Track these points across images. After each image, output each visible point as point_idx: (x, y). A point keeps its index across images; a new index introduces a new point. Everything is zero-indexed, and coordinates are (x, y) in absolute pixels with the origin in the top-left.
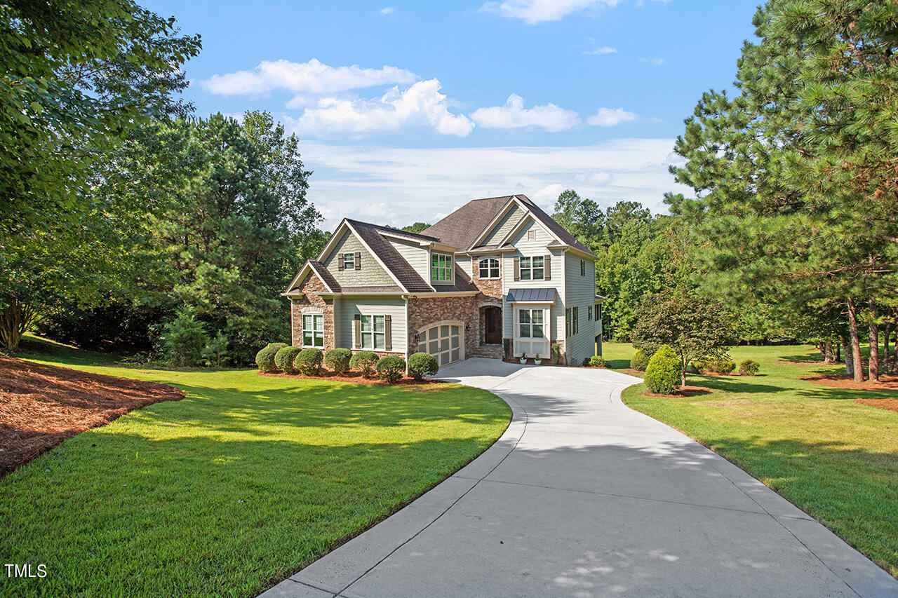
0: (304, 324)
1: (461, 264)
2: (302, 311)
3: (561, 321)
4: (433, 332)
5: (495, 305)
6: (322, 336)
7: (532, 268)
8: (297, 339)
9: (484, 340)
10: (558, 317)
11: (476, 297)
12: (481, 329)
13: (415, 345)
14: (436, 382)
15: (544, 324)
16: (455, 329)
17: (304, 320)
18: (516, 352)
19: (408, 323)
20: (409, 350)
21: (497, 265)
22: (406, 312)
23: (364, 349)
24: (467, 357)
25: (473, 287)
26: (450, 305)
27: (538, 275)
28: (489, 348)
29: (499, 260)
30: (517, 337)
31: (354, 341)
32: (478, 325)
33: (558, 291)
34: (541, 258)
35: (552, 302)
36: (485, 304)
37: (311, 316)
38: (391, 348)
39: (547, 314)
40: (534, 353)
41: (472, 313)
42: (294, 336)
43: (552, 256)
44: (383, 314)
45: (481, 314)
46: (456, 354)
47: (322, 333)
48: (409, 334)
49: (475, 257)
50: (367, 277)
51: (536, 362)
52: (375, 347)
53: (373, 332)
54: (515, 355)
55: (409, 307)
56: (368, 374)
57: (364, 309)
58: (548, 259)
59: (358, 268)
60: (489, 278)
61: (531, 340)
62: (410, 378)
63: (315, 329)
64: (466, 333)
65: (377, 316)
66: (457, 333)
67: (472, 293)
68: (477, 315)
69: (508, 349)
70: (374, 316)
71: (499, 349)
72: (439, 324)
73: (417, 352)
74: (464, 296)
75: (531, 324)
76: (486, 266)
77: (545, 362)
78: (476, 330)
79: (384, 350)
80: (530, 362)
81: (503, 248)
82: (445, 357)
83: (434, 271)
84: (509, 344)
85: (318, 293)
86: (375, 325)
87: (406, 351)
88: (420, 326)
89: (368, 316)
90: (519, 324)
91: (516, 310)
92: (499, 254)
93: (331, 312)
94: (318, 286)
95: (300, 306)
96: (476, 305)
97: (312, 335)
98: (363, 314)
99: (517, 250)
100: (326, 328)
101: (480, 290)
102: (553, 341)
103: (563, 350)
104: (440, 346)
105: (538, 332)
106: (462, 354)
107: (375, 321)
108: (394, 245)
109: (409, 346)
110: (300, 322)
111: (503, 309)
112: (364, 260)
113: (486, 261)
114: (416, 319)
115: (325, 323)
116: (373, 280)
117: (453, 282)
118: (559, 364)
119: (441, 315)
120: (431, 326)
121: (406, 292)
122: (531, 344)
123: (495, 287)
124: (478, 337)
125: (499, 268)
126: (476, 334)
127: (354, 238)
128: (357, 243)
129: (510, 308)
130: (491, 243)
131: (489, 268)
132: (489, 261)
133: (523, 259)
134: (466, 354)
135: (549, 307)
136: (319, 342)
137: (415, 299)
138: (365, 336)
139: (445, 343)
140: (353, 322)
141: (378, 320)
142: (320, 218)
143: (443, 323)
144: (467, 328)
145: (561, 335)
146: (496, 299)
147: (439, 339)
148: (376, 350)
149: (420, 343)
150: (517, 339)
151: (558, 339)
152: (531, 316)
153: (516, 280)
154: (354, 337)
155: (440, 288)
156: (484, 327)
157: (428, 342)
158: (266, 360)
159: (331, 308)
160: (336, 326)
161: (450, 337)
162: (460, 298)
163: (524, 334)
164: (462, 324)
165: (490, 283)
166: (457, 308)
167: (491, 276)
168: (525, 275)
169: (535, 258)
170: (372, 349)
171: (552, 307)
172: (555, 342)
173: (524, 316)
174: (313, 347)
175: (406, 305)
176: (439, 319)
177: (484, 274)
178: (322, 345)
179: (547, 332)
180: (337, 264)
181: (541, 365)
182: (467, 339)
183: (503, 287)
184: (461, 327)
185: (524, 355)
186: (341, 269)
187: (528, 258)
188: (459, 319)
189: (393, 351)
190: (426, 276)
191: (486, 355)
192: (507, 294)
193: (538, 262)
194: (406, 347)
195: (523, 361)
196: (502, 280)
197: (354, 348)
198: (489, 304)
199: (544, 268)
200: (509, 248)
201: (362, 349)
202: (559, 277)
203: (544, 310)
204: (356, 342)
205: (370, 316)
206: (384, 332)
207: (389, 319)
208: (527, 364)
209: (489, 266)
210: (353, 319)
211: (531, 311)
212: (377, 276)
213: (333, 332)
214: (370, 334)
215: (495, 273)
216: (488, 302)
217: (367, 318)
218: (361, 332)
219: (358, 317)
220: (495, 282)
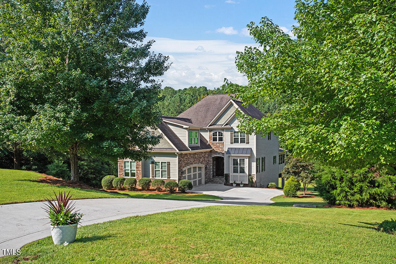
0: (125, 166)
1: (203, 134)
3: (254, 165)
4: (189, 170)
5: (221, 156)
6: (135, 172)
7: (239, 137)
8: (121, 173)
9: (215, 175)
10: (252, 163)
11: (210, 152)
12: (213, 168)
13: (181, 176)
14: (192, 193)
15: (245, 166)
16: (200, 168)
17: (125, 164)
18: (231, 180)
19: (178, 166)
20: (179, 178)
21: (222, 135)
22: (177, 160)
23: (156, 178)
24: (206, 183)
25: (209, 146)
26: (197, 156)
27: (243, 141)
28: (217, 179)
29: (223, 132)
30: (231, 173)
31: (151, 174)
32: (212, 167)
33: (252, 149)
35: (249, 155)
36: (216, 156)
37: (129, 162)
38: (170, 177)
39: (247, 161)
40: (240, 181)
41: (208, 160)
42: (119, 172)
44: (166, 161)
45: (213, 161)
46: (200, 182)
47: (135, 170)
48: (179, 171)
49: (211, 130)
51: (241, 185)
52: (162, 177)
53: (161, 170)
54: (230, 182)
55: (179, 158)
56: (159, 190)
57: (156, 159)
60: (218, 142)
61: (239, 174)
62: (179, 191)
63: (131, 168)
64: (205, 170)
65: (163, 162)
66: (201, 171)
67: (208, 150)
68: (211, 161)
69: (227, 179)
70: (161, 162)
71: (223, 179)
72: (192, 166)
73: (182, 179)
74: (204, 151)
75: (239, 166)
76: (216, 135)
77: (245, 186)
78: (211, 169)
79: (166, 178)
80: (238, 185)
81: (225, 127)
82: (195, 182)
83: (190, 140)
84: (227, 176)
86: (162, 167)
87: (177, 179)
88: (183, 167)
89: (158, 162)
90: (233, 166)
91: (231, 159)
92: (223, 129)
96: (211, 156)
97: (129, 171)
98: (156, 161)
99: (232, 128)
100: (137, 168)
101: (213, 148)
102: (250, 175)
103: (255, 180)
104: (192, 177)
105: (242, 171)
106: (203, 181)
107: (162, 165)
108: (170, 126)
109: (179, 176)
110: (123, 165)
111: (225, 158)
113: (216, 133)
114: (182, 164)
115: (136, 165)
117: (199, 145)
118: (252, 186)
119: (193, 162)
120: (188, 167)
121: (178, 151)
122: (239, 176)
123: (221, 146)
124: (212, 173)
125: (223, 137)
126: (210, 171)
129: (228, 158)
130: (219, 123)
131: (218, 137)
132: (218, 133)
133: (235, 132)
134: (205, 181)
136: (133, 175)
137: (182, 154)
138: (157, 172)
139: (195, 175)
140: (151, 165)
143: (194, 165)
144: (206, 168)
145: (254, 172)
146: (221, 153)
147: (192, 174)
148: (163, 178)
149: (183, 175)
150: (232, 174)
151: (252, 174)
152: (239, 162)
153: (231, 143)
154: (151, 172)
155: (193, 148)
156: (215, 167)
157: (187, 175)
158: (108, 183)
160: (142, 167)
161: (197, 172)
162: (202, 153)
163: (235, 171)
164: (203, 166)
165: (218, 144)
166: (201, 158)
167: (219, 141)
168: (236, 141)
170: (160, 178)
171: (249, 158)
172: (251, 175)
173: (235, 162)
174: (130, 177)
175: (177, 157)
176: (192, 164)
177: (215, 139)
178: (135, 176)
179: (247, 171)
181: (243, 187)
182: (206, 174)
183: (225, 146)
184: (203, 167)
185: (235, 182)
187: (238, 132)
188: (202, 163)
189: (171, 179)
190: (186, 143)
191: (215, 182)
192: (226, 151)
193: (242, 134)
194: (177, 177)
195: (234, 185)
196: (224, 143)
197: (151, 178)
198: (218, 155)
199: (245, 137)
200: (228, 127)
201: (155, 178)
202: (253, 142)
203: (245, 159)
204: (152, 175)
205: (159, 162)
206: (166, 170)
207: (169, 164)
208: (236, 186)
209: (218, 135)
210: (150, 164)
211: (239, 159)
212: (163, 143)
213: (141, 170)
214: (160, 171)
215: (221, 139)
216: (217, 154)
217: (158, 163)
218: (155, 170)
219: (153, 163)
220: (221, 144)
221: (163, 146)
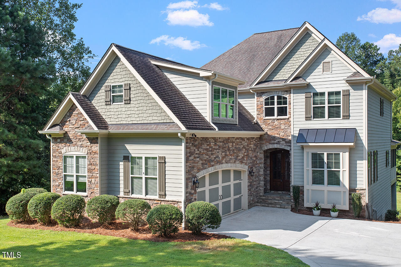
0: (65, 167)
1: (244, 102)
2: (63, 151)
3: (363, 166)
4: (214, 177)
5: (283, 147)
6: (86, 180)
7: (326, 105)
8: (57, 183)
9: (269, 187)
10: (358, 162)
11: (260, 138)
12: (265, 175)
13: (193, 192)
14: (219, 237)
15: (341, 170)
16: (238, 173)
17: (65, 162)
18: (308, 202)
19: (186, 166)
20: (186, 198)
21: (285, 103)
22: (183, 152)
23: (133, 196)
24: (250, 205)
25: (256, 127)
26: (233, 146)
27: (334, 113)
28: (275, 196)
29: (287, 96)
30: (308, 184)
31: (122, 186)
32: (262, 170)
33: (359, 131)
34: (338, 93)
35: (352, 144)
36: (271, 146)
37: (73, 157)
38: (165, 195)
39: (345, 157)
40: (328, 203)
41: (255, 157)
42: (54, 180)
43: (352, 91)
44: (157, 156)
45: (266, 157)
46: (238, 202)
47: (85, 177)
48: (187, 179)
49: (260, 93)
50: (137, 112)
51: (332, 213)
52: (147, 194)
53: (144, 176)
54: (306, 205)
55: (187, 148)
56: (136, 226)
57: (134, 150)
58: (347, 94)
59: (128, 101)
60: (276, 117)
61: (326, 188)
62: (187, 231)
63: (77, 171)
64: (249, 178)
65: (149, 158)
66: (240, 179)
67: (255, 134)
68: (261, 159)
69: (298, 198)
70: (146, 159)
71: (287, 197)
72: (220, 168)
73: (195, 200)
74: (248, 137)
75: (326, 169)
76: (273, 103)
77: (343, 214)
78: (260, 175)
79: (157, 197)
80: (325, 213)
81: (294, 83)
82: (226, 205)
83: (215, 108)
84: (299, 192)
85: (82, 130)
86: (146, 169)
87: (182, 199)
88: (199, 170)
89: (138, 158)
90: (311, 169)
91: (308, 153)
92: (288, 90)
93: (95, 153)
94: (82, 122)
95: (60, 145)
96: (261, 148)
97: (74, 179)
98: (133, 155)
99: (309, 86)
100: (90, 171)
101: (266, 130)
102: (352, 190)
103: (365, 200)
104: (220, 193)
105: (334, 179)
106: (245, 201)
107: (146, 164)
108: (169, 76)
109: (186, 193)
110: (61, 164)
111: (292, 153)
112: (134, 92)
113: (273, 98)
114: (194, 162)
115: (89, 165)
116: (145, 115)
117: (236, 121)
118: (360, 217)
119: (223, 158)
120: (211, 170)
121: (183, 128)
122: (326, 192)
123: (283, 127)
124: (262, 183)
125: (287, 105)
126: (260, 180)
127: (123, 67)
128: (127, 72)
129: (301, 151)
130: (278, 77)
131: (276, 106)
132: (276, 97)
133: (316, 94)
134: (249, 202)
135: (348, 150)
136: (82, 187)
137: (194, 138)
138: (135, 180)
139: (226, 189)
140: (122, 165)
141: (150, 162)
142: (89, 55)
143: (225, 167)
144: (250, 173)
145: (362, 182)
146: (284, 140)
147: (220, 185)
148: (148, 197)
149: (199, 190)
150: (309, 187)
151: (358, 187)
152: (326, 160)
153: (308, 118)
154: (122, 182)
155: (222, 126)
156: (268, 172)
157: (207, 188)
158: (17, 208)
159: (96, 148)
160: (101, 169)
161: (232, 183)
162: (243, 139)
163: (317, 180)
164: (244, 168)
165: (276, 123)
166: (240, 150)
167: (278, 115)
168: (318, 113)
169: (330, 94)
170: (143, 196)
171: (351, 150)
172: (355, 190)
173: (317, 160)
174: (74, 193)
175: (183, 144)
176: (220, 163)
177: (269, 112)
178: (85, 191)
179: (345, 179)
180: (104, 97)
181: (339, 217)
182: (250, 186)
183: (292, 126)
184: (244, 171)
185: (317, 205)
186: (108, 103)
187: (322, 94)
188: (242, 162)
189: (167, 198)
190: (206, 113)
191: (271, 204)
192: (297, 135)
193: (333, 98)
194: (183, 194)
195: (316, 212)
196: (291, 119)
197: (122, 194)
198: (276, 146)
199: (341, 105)
200: (300, 82)
201: (131, 196)
202: (360, 114)
203: (341, 154)
204: (125, 188)
205: (141, 158)
206: (157, 177)
207: (163, 161)
208: (320, 215)
209: (276, 103)
210: (122, 161)
211: (325, 154)
212: (150, 111)
213: (98, 175)
214: (141, 178)
215: (283, 111)
216: (274, 143)
217: (137, 160)
218: (131, 176)
219: (127, 158)
220: (282, 122)
221: (150, 118)
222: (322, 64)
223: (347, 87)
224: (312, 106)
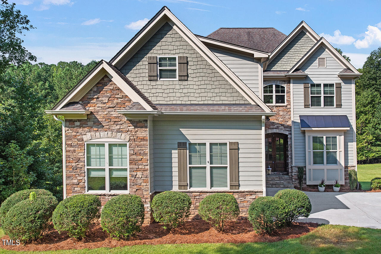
0: (89, 158)
2: (85, 138)
3: (353, 147)
5: (282, 132)
6: (126, 174)
7: (322, 95)
8: (75, 181)
15: (338, 150)
17: (89, 152)
18: (310, 180)
21: (283, 91)
22: (262, 137)
23: (192, 189)
27: (329, 102)
29: (285, 86)
30: (310, 164)
31: (175, 179)
33: (349, 118)
34: (332, 85)
35: (349, 129)
36: (270, 131)
37: (103, 145)
38: (239, 186)
39: (340, 140)
40: (328, 180)
42: (68, 177)
43: (343, 84)
44: (227, 141)
47: (125, 170)
50: (199, 91)
51: (320, 188)
52: (212, 186)
53: (208, 166)
54: (309, 183)
57: (193, 135)
58: (339, 87)
59: (184, 77)
60: (274, 104)
61: (325, 167)
63: (111, 164)
65: (217, 144)
70: (211, 144)
75: (325, 151)
76: (272, 92)
79: (227, 189)
80: (328, 189)
81: (295, 73)
84: (302, 171)
86: (211, 156)
87: (264, 188)
89: (200, 144)
90: (312, 151)
91: (309, 137)
92: (288, 80)
93: (143, 139)
94: (119, 101)
95: (80, 130)
97: (107, 174)
98: (192, 142)
99: (306, 77)
100: (133, 162)
102: (346, 167)
105: (332, 159)
107: (211, 151)
110: (82, 154)
111: (292, 136)
112: (193, 67)
113: (271, 86)
115: (131, 155)
116: (210, 95)
121: (266, 111)
122: (325, 171)
123: (281, 113)
125: (285, 94)
127: (176, 36)
129: (302, 135)
130: (276, 68)
131: (274, 94)
132: (274, 86)
133: (313, 85)
135: (343, 134)
136: (119, 184)
140: (175, 154)
141: (216, 149)
145: (353, 161)
146: (282, 125)
148: (214, 189)
150: (310, 167)
151: (350, 164)
152: (325, 143)
153: (306, 106)
154: (176, 174)
159: (144, 133)
163: (318, 161)
165: (275, 109)
167: (276, 103)
168: (315, 102)
169: (325, 85)
170: (206, 189)
171: (345, 134)
173: (317, 142)
174: (106, 192)
177: (268, 99)
178: (125, 188)
179: (340, 158)
180: (147, 71)
183: (291, 113)
186: (152, 78)
187: (319, 85)
189: (241, 189)
192: (298, 121)
193: (328, 89)
194: (264, 182)
195: (322, 188)
197: (175, 188)
199: (335, 95)
200: (300, 74)
201: (188, 190)
202: (350, 104)
203: (338, 137)
204: (180, 181)
205: (204, 144)
206: (228, 165)
207: (235, 148)
209: (274, 92)
210: (175, 149)
211: (325, 137)
212: (217, 91)
213: (148, 167)
214: (205, 168)
215: (281, 99)
216: (273, 128)
217: (197, 147)
218: (188, 166)
219: (182, 145)
220: (281, 109)
221: (217, 98)
222: (318, 59)
223: (339, 81)
224: (310, 95)
